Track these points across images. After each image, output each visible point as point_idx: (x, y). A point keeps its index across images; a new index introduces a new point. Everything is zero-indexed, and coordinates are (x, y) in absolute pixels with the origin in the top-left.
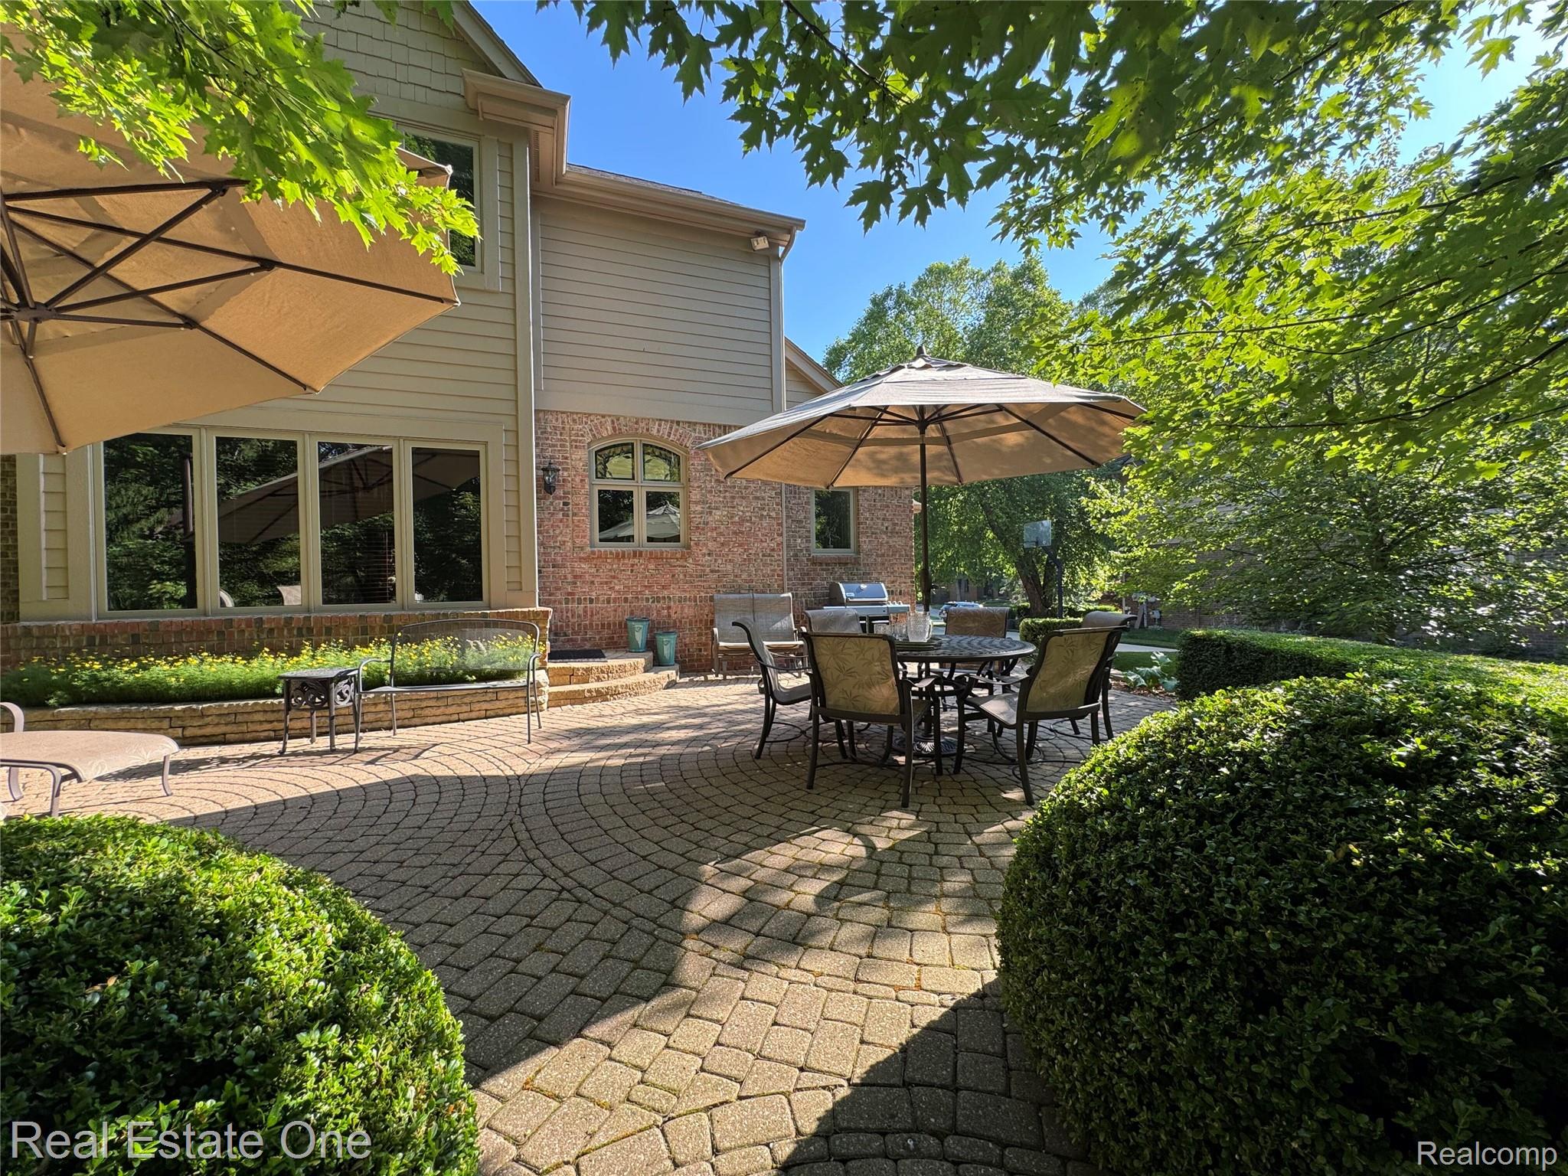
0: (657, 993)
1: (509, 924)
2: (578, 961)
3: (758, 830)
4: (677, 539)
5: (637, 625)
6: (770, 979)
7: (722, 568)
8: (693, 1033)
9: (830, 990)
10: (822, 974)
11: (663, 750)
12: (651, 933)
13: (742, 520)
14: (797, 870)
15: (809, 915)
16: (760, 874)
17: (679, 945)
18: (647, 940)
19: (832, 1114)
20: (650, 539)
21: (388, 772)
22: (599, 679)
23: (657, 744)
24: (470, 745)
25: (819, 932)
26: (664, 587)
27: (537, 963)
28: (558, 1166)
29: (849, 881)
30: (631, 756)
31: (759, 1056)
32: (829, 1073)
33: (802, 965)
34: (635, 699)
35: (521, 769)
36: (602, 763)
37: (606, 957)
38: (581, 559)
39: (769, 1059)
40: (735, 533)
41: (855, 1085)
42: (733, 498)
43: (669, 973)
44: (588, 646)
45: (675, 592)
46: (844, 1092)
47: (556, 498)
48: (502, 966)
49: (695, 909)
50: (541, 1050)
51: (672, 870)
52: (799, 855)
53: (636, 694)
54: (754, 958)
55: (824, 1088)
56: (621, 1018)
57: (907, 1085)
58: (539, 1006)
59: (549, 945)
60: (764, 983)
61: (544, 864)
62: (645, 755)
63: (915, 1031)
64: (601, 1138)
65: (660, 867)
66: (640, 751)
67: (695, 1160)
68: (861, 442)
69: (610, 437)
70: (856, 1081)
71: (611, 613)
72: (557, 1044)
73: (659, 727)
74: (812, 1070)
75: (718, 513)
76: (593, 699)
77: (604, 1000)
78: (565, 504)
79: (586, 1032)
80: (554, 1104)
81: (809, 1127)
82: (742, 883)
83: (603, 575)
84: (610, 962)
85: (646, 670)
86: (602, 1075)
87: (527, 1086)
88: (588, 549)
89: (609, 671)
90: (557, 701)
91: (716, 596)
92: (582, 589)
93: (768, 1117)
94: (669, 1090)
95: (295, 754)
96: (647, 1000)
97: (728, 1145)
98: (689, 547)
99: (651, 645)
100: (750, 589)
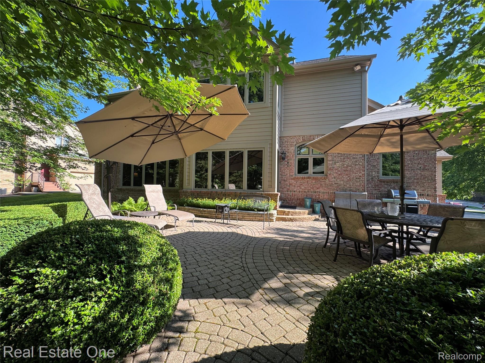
0: (244, 298)
1: (226, 270)
2: (233, 284)
3: (305, 269)
4: (323, 173)
5: (307, 200)
6: (273, 308)
7: (339, 183)
8: (244, 311)
9: (287, 319)
10: (288, 314)
11: (297, 239)
12: (253, 284)
13: (348, 166)
14: (307, 284)
15: (299, 297)
16: (295, 281)
17: (257, 290)
18: (252, 285)
19: (259, 347)
20: (314, 173)
21: (230, 230)
22: (292, 215)
23: (297, 237)
24: (250, 227)
25: (298, 303)
26: (318, 188)
27: (225, 280)
28: (198, 321)
29: (321, 293)
30: (287, 238)
31: (254, 324)
32: (267, 338)
33: (285, 309)
34: (302, 223)
35: (257, 235)
36: (277, 239)
37: (240, 285)
38: (292, 179)
39: (256, 326)
40: (344, 170)
41: (272, 345)
42: (344, 158)
43: (250, 295)
44: (293, 205)
45: (321, 190)
46: (266, 344)
47: (285, 161)
48: (219, 278)
49: (269, 283)
50: (212, 298)
51: (271, 271)
52: (311, 280)
53: (303, 221)
54: (273, 301)
55: (263, 340)
56: (233, 300)
57: (287, 354)
58: (219, 289)
59: (231, 278)
60: (270, 309)
61: (243, 259)
62: (290, 239)
63: (302, 343)
64: (209, 321)
65: (269, 269)
66: (290, 237)
67: (222, 336)
68: (381, 136)
69: (302, 142)
70: (273, 344)
71: (300, 196)
72: (216, 298)
73: (302, 232)
74: (264, 335)
75: (338, 164)
76: (289, 221)
77: (232, 294)
78: (288, 163)
79: (223, 299)
80: (207, 309)
81: (251, 346)
82: (288, 281)
83: (298, 183)
84: (240, 286)
85: (309, 214)
86: (219, 309)
87: (205, 304)
88: (294, 176)
89: (295, 213)
90: (278, 219)
91: (336, 192)
92: (292, 188)
93: (244, 338)
94: (229, 320)
95: (217, 223)
96: (240, 298)
97: (230, 338)
98: (327, 175)
99: (312, 207)
100: (350, 190)
